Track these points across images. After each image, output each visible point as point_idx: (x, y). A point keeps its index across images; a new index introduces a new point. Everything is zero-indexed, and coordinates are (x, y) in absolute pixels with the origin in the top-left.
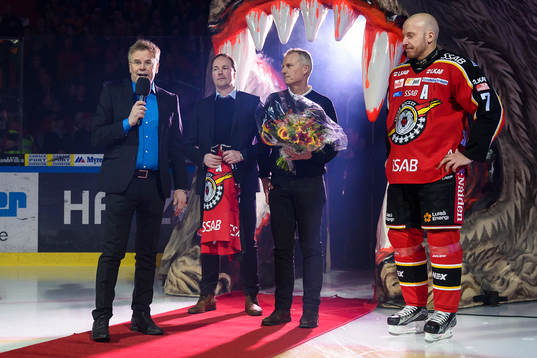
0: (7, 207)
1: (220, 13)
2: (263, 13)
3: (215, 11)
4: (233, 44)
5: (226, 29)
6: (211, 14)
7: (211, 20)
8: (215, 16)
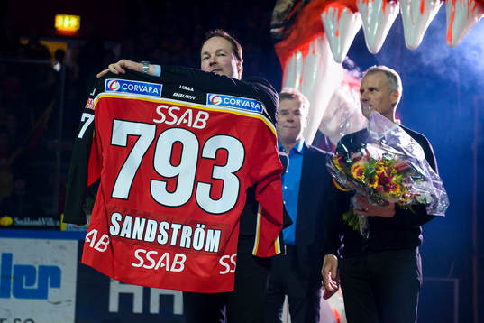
0: (36, 286)
1: (285, 12)
2: (346, 10)
3: (280, 8)
4: (304, 55)
5: (294, 35)
6: (275, 13)
7: (274, 22)
8: (279, 16)
